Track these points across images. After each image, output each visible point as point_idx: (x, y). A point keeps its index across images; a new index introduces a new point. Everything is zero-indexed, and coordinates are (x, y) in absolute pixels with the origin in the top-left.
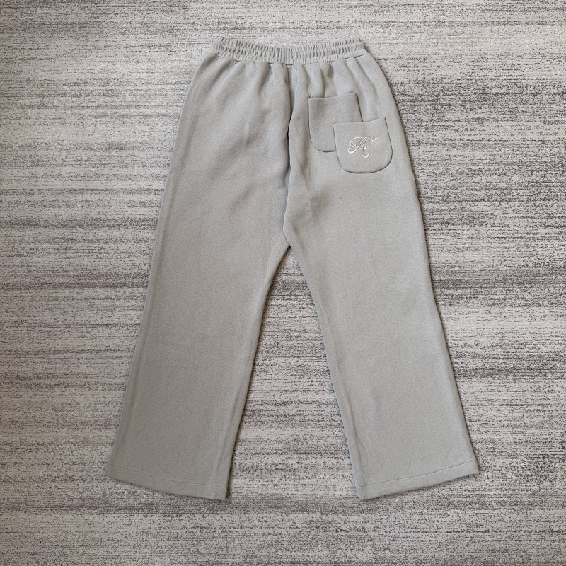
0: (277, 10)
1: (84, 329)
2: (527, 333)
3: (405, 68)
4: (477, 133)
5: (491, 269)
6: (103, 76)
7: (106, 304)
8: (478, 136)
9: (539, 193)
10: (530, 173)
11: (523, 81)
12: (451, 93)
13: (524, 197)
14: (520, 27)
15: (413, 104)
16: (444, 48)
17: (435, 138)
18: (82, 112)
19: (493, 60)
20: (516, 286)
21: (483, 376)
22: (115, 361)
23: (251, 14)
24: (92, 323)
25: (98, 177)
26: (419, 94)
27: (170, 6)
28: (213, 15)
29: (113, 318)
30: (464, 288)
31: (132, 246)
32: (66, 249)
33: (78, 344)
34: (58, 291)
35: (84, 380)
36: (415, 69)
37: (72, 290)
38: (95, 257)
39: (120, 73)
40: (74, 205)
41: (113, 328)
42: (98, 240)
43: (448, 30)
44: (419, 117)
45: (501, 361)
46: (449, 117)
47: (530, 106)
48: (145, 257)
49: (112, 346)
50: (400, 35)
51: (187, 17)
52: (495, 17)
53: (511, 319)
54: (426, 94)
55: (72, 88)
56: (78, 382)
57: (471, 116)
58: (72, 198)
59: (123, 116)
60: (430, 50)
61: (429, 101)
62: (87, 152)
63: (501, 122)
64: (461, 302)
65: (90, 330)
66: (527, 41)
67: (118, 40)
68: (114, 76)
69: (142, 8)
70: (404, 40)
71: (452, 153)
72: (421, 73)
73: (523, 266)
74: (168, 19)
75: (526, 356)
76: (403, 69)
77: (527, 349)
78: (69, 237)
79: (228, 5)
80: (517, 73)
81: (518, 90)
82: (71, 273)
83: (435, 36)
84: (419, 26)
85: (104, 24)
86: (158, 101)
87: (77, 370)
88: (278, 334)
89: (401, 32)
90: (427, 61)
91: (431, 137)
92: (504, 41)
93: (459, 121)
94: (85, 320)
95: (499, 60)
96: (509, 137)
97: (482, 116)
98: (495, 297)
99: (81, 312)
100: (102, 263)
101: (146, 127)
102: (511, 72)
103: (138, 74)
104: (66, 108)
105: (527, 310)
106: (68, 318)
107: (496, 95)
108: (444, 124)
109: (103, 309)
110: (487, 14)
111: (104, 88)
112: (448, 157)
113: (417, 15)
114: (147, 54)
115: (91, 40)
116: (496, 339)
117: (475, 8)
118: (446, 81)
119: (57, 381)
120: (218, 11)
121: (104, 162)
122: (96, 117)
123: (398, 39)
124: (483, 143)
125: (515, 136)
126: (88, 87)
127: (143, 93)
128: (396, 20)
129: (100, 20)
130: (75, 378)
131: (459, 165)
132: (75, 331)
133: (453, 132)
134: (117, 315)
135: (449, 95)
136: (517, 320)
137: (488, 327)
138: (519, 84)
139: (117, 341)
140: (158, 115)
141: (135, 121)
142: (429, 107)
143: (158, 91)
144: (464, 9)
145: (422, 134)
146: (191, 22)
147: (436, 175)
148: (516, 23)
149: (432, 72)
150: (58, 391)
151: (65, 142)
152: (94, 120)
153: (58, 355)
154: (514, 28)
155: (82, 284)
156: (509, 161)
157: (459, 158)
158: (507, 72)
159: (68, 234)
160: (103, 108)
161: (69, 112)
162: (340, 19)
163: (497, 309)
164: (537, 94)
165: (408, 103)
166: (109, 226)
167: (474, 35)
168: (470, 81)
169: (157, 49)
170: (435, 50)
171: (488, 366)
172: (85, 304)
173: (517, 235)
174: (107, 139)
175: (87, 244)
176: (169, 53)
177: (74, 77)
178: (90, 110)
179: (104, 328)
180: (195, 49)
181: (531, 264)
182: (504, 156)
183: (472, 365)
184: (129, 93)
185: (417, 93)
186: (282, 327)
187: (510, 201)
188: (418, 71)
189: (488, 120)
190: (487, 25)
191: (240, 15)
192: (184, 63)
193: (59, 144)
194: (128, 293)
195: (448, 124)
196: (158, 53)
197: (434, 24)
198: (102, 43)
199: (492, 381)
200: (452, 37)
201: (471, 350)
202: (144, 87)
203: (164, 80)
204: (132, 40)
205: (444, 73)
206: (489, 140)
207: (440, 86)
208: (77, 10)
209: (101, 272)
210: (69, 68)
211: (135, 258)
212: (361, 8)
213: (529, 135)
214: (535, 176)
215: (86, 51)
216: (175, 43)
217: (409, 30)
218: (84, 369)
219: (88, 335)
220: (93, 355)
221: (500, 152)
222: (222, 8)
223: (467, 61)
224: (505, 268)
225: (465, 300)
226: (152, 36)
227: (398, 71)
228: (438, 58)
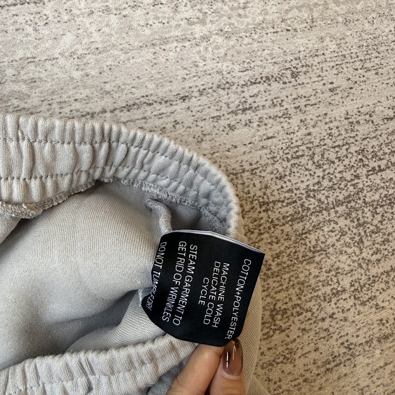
3: (249, 115)
12: (383, 163)
15: (299, 226)
16: (332, 31)
17: (384, 314)
36: (276, 111)
44: (329, 263)
54: (326, 183)
60: (303, 42)
61: (339, 203)
72: (295, 121)
76: (244, 117)
90: (302, 78)
118: (363, 129)
123: (203, 22)
145: (350, 315)
149: (323, 110)
165: (287, 228)
185: (303, 186)
188: (287, 115)
205: (351, 107)
207: (353, 149)
227: (232, 128)
228: (325, 66)
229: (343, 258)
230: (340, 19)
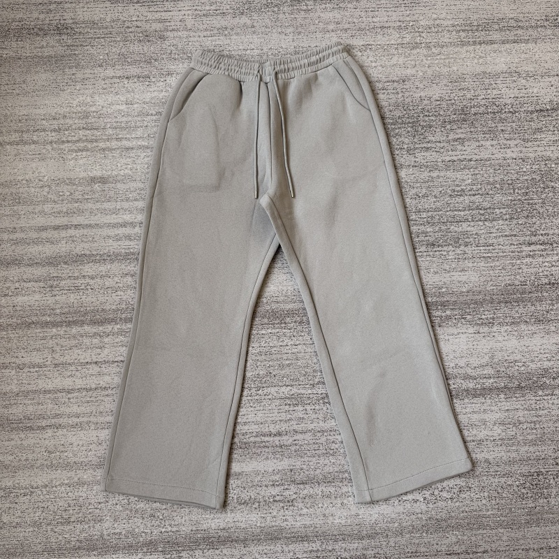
0: (255, 36)
1: (73, 368)
2: (516, 351)
3: (384, 91)
4: (458, 153)
5: (478, 289)
6: (82, 109)
7: (95, 341)
8: (459, 157)
9: (522, 211)
10: (512, 191)
11: (501, 100)
12: (431, 114)
13: (508, 216)
14: (496, 46)
16: (423, 69)
17: (417, 160)
18: (62, 147)
19: (470, 80)
20: (503, 305)
21: (475, 396)
22: (106, 399)
23: (228, 41)
24: (82, 361)
25: (80, 212)
26: (399, 117)
27: (147, 36)
28: (190, 44)
29: (102, 355)
30: (452, 309)
31: (118, 281)
32: (52, 287)
33: (68, 383)
34: (45, 330)
35: (76, 420)
36: (394, 91)
37: (59, 329)
38: (81, 294)
39: (99, 105)
40: (58, 242)
41: (103, 366)
42: (84, 276)
43: (425, 52)
44: (400, 140)
45: (492, 380)
46: (430, 138)
47: (509, 125)
48: (133, 291)
49: (103, 384)
50: (378, 58)
51: (164, 46)
52: (471, 37)
53: (500, 339)
54: (406, 116)
55: (50, 122)
56: (70, 422)
57: (451, 136)
58: (55, 234)
59: (104, 150)
60: (409, 72)
61: (409, 123)
62: (69, 187)
63: (481, 142)
64: (450, 323)
65: (79, 368)
66: (503, 59)
67: (96, 72)
68: (93, 109)
69: (118, 39)
70: (383, 63)
71: (435, 174)
72: (400, 95)
73: (510, 285)
74: (145, 49)
75: (516, 374)
77: (517, 368)
78: (55, 275)
79: (205, 33)
80: (495, 92)
81: (496, 109)
82: (58, 311)
83: (412, 58)
84: (396, 48)
85: (80, 56)
86: (139, 133)
87: (68, 410)
88: (270, 363)
89: (379, 55)
90: (406, 83)
91: (413, 159)
92: (481, 61)
93: (440, 142)
94: (74, 358)
95: (476, 80)
96: (490, 156)
97: (462, 136)
98: (483, 317)
99: (70, 351)
100: (90, 300)
101: (128, 159)
102: (489, 91)
103: (118, 106)
104: (45, 143)
105: (515, 329)
106: (57, 358)
107: (475, 114)
108: (425, 145)
109: (92, 346)
110: (463, 34)
111: (84, 122)
112: (430, 179)
113: (394, 37)
114: (126, 86)
115: (68, 73)
116: (486, 359)
117: (451, 29)
118: (425, 102)
119: (49, 422)
120: (195, 39)
121: (86, 197)
122: (76, 152)
124: (464, 163)
125: (496, 155)
126: (68, 121)
127: (123, 125)
128: (373, 43)
129: (76, 52)
130: (67, 418)
131: (442, 186)
132: (64, 370)
133: (434, 153)
134: (106, 351)
135: (429, 116)
136: (506, 338)
137: (478, 347)
138: (497, 103)
139: (107, 378)
140: (140, 147)
141: (116, 154)
142: (409, 129)
143: (138, 123)
144: (440, 30)
145: (404, 156)
146: (169, 52)
147: (419, 197)
148: (492, 42)
149: (411, 93)
150: (50, 432)
151: (46, 178)
152: (74, 154)
153: (48, 396)
154: (489, 47)
155: (69, 322)
156: (491, 180)
157: (441, 180)
158: (484, 91)
159: (53, 271)
160: (84, 141)
161: (49, 147)
162: (318, 44)
163: (486, 329)
164: (515, 112)
166: (95, 261)
167: (451, 56)
168: (449, 102)
169: (136, 80)
170: (413, 71)
171: (480, 386)
172: (74, 342)
173: (501, 254)
174: (89, 173)
175: (73, 281)
176: (147, 83)
177: (53, 112)
178: (70, 145)
179: (94, 365)
180: (174, 79)
181: (517, 283)
182: (485, 175)
183: (464, 386)
184: (109, 126)
185: (398, 115)
186: (274, 356)
187: (494, 220)
188: (398, 93)
189: (469, 140)
190: (463, 45)
191: (217, 43)
192: (164, 93)
193: (40, 180)
194: (116, 329)
195: (429, 145)
196: (137, 85)
197: (411, 45)
198: (79, 76)
199: (484, 401)
200: (429, 58)
201: (462, 371)
202: (124, 119)
203: (144, 111)
204: (110, 72)
205: (423, 94)
206: (471, 160)
207: (420, 108)
208: (52, 43)
209: (88, 309)
210: (47, 102)
211: (122, 293)
212: (339, 32)
213: (509, 154)
214: (517, 195)
215: (63, 84)
216: (153, 73)
217: (386, 53)
218: (75, 409)
219: (77, 373)
220: (84, 394)
221: (481, 172)
222: (199, 36)
223: (445, 82)
224: (492, 288)
225: (454, 321)
226: (130, 67)
228: (416, 80)
229: (407, 139)
230: (427, 65)
